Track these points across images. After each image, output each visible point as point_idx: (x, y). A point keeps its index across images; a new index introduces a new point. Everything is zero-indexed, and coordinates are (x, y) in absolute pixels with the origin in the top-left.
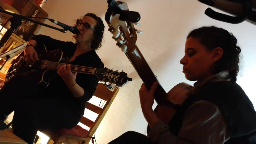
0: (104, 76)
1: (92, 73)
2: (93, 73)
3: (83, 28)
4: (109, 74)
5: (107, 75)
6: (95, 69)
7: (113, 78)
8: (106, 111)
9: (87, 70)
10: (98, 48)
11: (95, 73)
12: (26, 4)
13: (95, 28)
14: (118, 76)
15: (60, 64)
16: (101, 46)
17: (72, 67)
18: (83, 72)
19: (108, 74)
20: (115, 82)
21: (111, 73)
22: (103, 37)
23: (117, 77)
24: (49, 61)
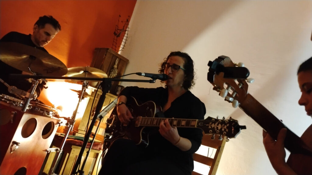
0: (210, 127)
1: (194, 126)
2: (196, 127)
3: (172, 71)
4: (215, 124)
5: (213, 126)
6: (197, 121)
7: (222, 129)
8: (219, 162)
9: (188, 123)
10: (192, 87)
11: (198, 126)
12: (106, 55)
13: (185, 66)
14: (226, 125)
15: (156, 119)
16: (194, 84)
17: (170, 121)
18: (184, 126)
19: (213, 124)
20: (225, 133)
21: (217, 122)
22: (194, 73)
23: (226, 127)
24: (144, 117)
